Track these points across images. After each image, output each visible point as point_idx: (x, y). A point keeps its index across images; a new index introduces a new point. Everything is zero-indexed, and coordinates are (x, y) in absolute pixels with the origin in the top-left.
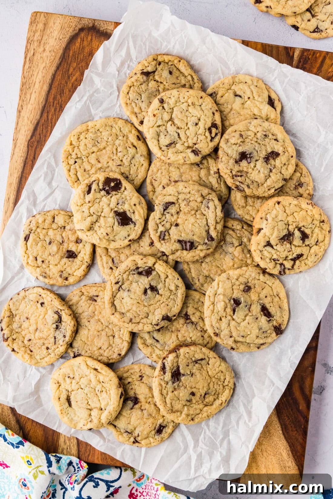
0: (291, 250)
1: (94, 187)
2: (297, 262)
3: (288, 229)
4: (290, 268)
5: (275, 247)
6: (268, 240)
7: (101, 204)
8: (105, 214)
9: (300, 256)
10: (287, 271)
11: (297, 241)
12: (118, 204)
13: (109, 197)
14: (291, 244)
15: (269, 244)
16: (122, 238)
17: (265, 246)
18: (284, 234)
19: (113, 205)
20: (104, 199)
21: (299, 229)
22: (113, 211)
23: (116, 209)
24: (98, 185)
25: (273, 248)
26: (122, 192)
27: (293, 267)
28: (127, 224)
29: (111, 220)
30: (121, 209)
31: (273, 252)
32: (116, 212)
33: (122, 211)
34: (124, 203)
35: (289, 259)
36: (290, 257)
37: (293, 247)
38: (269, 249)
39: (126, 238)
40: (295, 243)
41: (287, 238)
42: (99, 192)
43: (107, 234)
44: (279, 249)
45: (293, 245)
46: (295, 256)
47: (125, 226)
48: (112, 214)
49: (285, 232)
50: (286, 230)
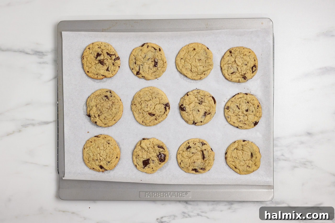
0: (106, 59)
1: (161, 150)
2: (111, 53)
3: (98, 63)
4: (115, 56)
5: (108, 66)
6: (106, 71)
7: (153, 153)
8: (148, 154)
9: (108, 54)
10: (117, 57)
11: (101, 58)
12: (153, 160)
13: (156, 156)
14: (104, 60)
15: (107, 70)
16: (137, 162)
17: (109, 71)
18: (101, 65)
19: (153, 158)
20: (156, 154)
21: (96, 58)
22: (149, 158)
23: (150, 159)
24: (162, 151)
25: (109, 67)
26: (159, 162)
27: (114, 55)
28: (144, 164)
29: (145, 157)
30: (150, 161)
31: (110, 66)
32: (149, 159)
33: (150, 162)
34: (153, 163)
35: (111, 58)
36: (110, 58)
37: (105, 58)
38: (109, 69)
39: (137, 163)
40: (103, 58)
41: (101, 62)
42: (159, 152)
43: (139, 155)
44: (108, 64)
45: (104, 58)
46: (108, 56)
47: (142, 163)
48: (148, 158)
49: (100, 64)
50: (99, 64)
